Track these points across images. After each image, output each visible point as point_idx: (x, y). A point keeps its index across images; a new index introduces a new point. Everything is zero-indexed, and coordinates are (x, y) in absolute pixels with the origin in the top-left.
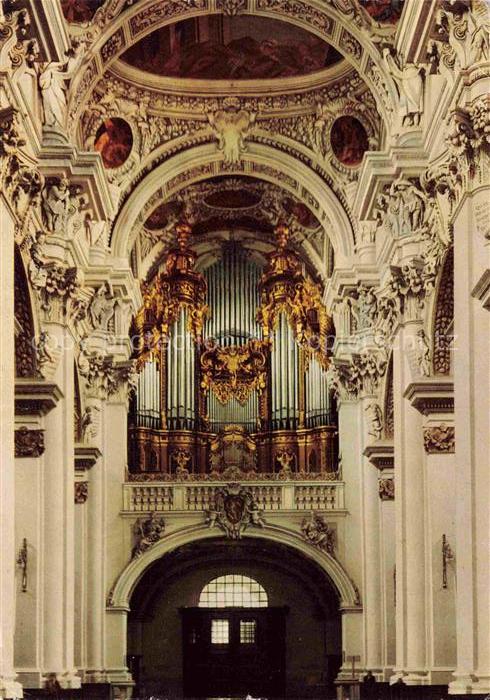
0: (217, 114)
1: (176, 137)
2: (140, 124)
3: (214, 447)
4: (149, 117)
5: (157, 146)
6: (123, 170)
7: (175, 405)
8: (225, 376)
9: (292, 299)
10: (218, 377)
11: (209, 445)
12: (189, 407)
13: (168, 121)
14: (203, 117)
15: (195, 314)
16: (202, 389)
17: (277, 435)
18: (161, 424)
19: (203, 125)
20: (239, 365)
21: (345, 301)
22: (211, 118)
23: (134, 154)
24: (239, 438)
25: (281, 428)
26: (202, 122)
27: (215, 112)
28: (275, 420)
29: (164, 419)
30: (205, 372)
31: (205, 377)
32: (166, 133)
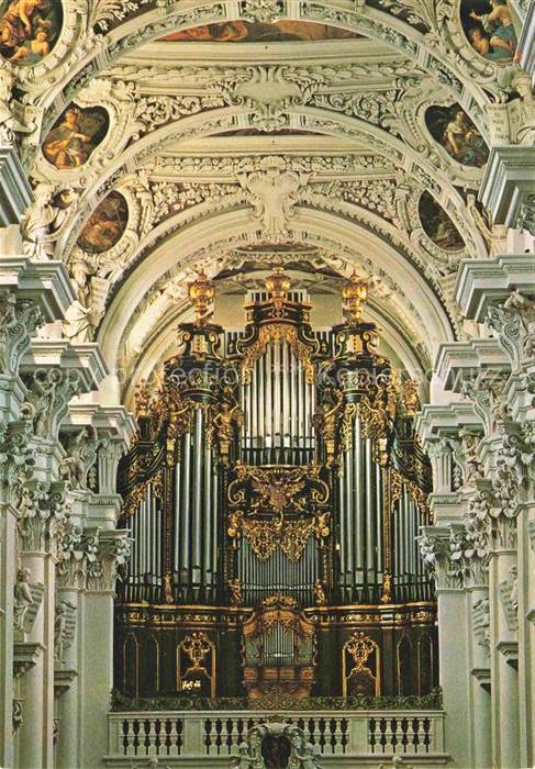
0: (251, 176)
1: (191, 206)
2: (138, 195)
3: (248, 630)
4: (151, 184)
5: (163, 219)
6: (114, 255)
7: (186, 566)
8: (265, 514)
9: (372, 399)
10: (252, 518)
11: (240, 627)
12: (208, 567)
13: (180, 188)
14: (232, 180)
15: (219, 420)
16: (230, 539)
17: (346, 613)
18: (163, 595)
19: (233, 189)
20: (288, 499)
21: (443, 442)
22: (243, 180)
23: (129, 233)
24: (287, 616)
25: (355, 599)
26: (231, 185)
27: (248, 174)
28: (346, 586)
29: (168, 587)
30: (233, 510)
31: (234, 519)
32: (178, 201)
